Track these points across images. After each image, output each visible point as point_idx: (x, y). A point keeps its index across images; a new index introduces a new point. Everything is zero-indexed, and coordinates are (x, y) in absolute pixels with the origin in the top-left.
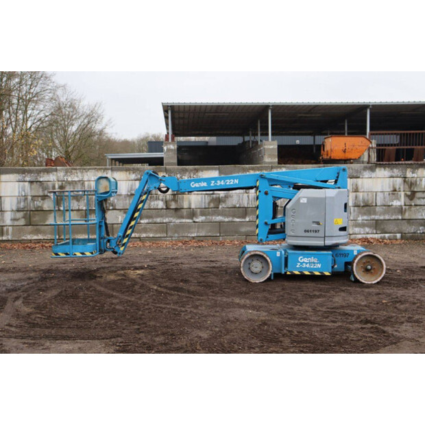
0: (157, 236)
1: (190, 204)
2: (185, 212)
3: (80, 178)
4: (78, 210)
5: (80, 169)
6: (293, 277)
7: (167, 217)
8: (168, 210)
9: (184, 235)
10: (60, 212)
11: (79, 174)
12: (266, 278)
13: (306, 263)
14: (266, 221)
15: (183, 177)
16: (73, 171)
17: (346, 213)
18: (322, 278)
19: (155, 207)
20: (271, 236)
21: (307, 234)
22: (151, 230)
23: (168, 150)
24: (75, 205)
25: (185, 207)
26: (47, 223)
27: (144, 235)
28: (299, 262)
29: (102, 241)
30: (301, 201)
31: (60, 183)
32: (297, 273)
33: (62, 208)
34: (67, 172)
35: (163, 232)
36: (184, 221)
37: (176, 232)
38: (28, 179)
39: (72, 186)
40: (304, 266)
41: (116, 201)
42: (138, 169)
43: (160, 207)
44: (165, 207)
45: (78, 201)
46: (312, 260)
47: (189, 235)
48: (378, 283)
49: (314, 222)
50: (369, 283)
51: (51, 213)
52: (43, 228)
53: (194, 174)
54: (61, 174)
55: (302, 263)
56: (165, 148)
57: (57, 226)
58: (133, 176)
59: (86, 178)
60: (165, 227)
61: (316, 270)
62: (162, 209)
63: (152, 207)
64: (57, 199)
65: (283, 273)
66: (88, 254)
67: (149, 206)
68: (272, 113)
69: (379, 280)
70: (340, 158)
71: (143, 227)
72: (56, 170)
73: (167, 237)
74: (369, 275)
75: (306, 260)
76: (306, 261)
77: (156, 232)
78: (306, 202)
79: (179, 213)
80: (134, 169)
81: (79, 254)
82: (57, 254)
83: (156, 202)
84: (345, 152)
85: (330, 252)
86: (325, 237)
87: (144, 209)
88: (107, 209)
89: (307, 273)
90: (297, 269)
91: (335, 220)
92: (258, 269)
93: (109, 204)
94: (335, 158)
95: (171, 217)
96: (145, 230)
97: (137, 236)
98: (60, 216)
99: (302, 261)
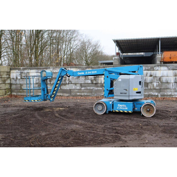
0: (88, 94)
1: (101, 81)
2: (99, 85)
6: (116, 113)
7: (92, 87)
9: (99, 94)
10: (51, 84)
12: (103, 113)
13: (121, 107)
14: (107, 89)
16: (56, 68)
17: (140, 86)
18: (128, 113)
19: (87, 83)
20: (110, 95)
21: (122, 95)
22: (86, 92)
23: (115, 59)
25: (99, 83)
27: (83, 94)
28: (118, 107)
29: (45, 96)
30: (119, 80)
32: (117, 111)
33: (52, 83)
34: (53, 69)
35: (90, 93)
36: (99, 88)
37: (96, 93)
38: (39, 71)
39: (55, 74)
40: (120, 108)
41: (72, 80)
43: (89, 82)
44: (91, 83)
46: (124, 106)
47: (101, 94)
48: (152, 117)
49: (124, 89)
50: (148, 116)
54: (51, 70)
55: (119, 107)
56: (113, 58)
61: (125, 110)
62: (90, 83)
63: (86, 83)
65: (112, 111)
66: (36, 101)
67: (85, 82)
68: (161, 41)
69: (152, 115)
70: (168, 61)
72: (50, 68)
73: (92, 95)
74: (149, 113)
75: (121, 106)
77: (88, 93)
78: (121, 80)
79: (97, 85)
80: (79, 67)
81: (33, 101)
82: (25, 101)
83: (87, 81)
84: (170, 58)
85: (132, 103)
86: (129, 96)
87: (83, 83)
88: (69, 83)
89: (121, 111)
90: (117, 109)
91: (134, 89)
92: (101, 109)
93: (69, 81)
94: (166, 61)
95: (94, 87)
96: (83, 92)
97: (80, 94)
98: (51, 86)
99: (119, 106)
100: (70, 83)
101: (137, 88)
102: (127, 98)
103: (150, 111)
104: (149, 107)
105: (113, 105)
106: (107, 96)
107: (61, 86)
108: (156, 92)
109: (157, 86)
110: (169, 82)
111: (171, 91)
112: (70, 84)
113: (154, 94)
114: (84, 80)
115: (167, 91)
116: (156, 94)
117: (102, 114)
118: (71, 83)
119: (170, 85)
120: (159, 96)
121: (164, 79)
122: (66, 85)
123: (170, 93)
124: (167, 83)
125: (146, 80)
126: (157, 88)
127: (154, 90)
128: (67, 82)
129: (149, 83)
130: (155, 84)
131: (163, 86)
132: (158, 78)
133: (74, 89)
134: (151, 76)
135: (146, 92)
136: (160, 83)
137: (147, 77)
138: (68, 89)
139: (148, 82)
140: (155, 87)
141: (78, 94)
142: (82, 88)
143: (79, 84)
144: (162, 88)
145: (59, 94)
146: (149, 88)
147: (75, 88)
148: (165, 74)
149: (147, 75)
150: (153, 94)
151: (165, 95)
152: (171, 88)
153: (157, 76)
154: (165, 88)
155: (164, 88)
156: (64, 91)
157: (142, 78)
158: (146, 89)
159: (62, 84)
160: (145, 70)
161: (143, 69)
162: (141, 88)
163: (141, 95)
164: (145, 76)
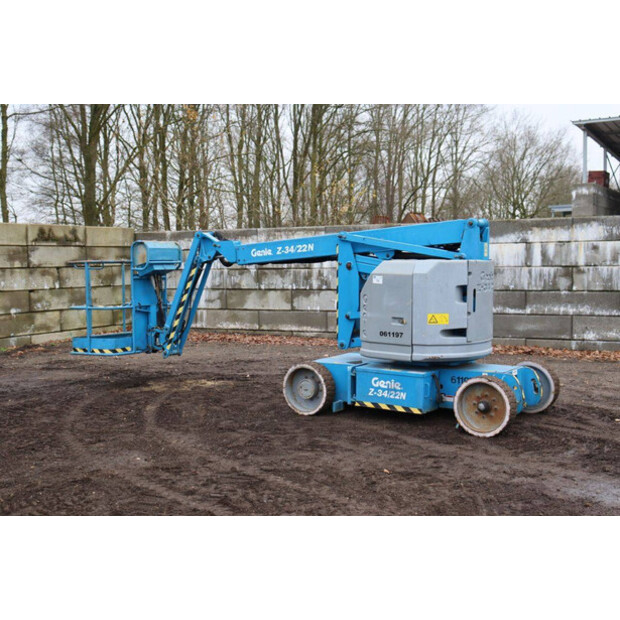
4: (283, 290)
5: (285, 231)
6: (363, 412)
10: (261, 292)
12: (317, 410)
13: (384, 390)
14: (349, 313)
16: (277, 232)
17: (465, 304)
18: (408, 417)
20: (358, 339)
21: (384, 339)
23: (579, 196)
24: (278, 282)
26: (245, 307)
28: (373, 387)
30: (375, 281)
32: (369, 405)
34: (269, 235)
40: (380, 394)
41: (330, 277)
45: (282, 276)
46: (393, 384)
48: (496, 436)
49: (394, 318)
50: (481, 435)
51: (249, 294)
52: (241, 312)
54: (262, 237)
55: (376, 389)
56: (574, 194)
57: (257, 312)
61: (399, 402)
64: (258, 273)
65: (349, 403)
69: (497, 431)
72: (256, 233)
74: (486, 420)
75: (382, 384)
76: (383, 386)
78: (381, 282)
82: (75, 350)
85: (424, 373)
86: (412, 345)
88: (320, 289)
89: (384, 407)
91: (430, 316)
92: (310, 393)
93: (322, 281)
98: (261, 297)
99: (377, 385)
100: (324, 287)
101: (447, 315)
102: (404, 355)
103: (493, 414)
104: (487, 393)
105: (354, 379)
106: (346, 342)
107: (293, 297)
112: (323, 293)
117: (311, 413)
118: (328, 289)
122: (312, 296)
128: (315, 286)
138: (318, 308)
145: (286, 329)
149: (615, 259)
156: (305, 318)
157: (469, 273)
158: (610, 316)
159: (297, 289)
160: (610, 238)
161: (602, 235)
162: (469, 313)
163: (469, 343)
164: (608, 263)
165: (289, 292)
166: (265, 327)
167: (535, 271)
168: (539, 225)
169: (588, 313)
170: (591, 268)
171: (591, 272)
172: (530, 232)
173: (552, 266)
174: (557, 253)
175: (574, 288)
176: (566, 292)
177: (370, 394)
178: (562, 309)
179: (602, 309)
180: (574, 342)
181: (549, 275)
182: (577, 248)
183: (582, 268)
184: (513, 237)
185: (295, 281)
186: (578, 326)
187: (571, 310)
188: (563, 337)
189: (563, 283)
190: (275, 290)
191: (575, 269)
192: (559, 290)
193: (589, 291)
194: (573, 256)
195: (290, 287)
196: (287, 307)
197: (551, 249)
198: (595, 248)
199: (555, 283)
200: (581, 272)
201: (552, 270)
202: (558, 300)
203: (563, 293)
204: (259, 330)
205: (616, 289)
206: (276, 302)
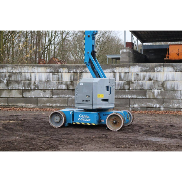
0: (62, 105)
3: (20, 71)
4: (19, 89)
7: (68, 94)
8: (68, 90)
10: (9, 90)
11: (19, 69)
12: (61, 126)
13: (83, 118)
15: (77, 71)
16: (16, 67)
18: (91, 127)
19: (61, 88)
21: (83, 102)
22: (58, 102)
23: (123, 53)
24: (16, 86)
26: (2, 96)
27: (54, 105)
28: (79, 118)
30: (80, 84)
31: (9, 74)
32: (78, 123)
33: (10, 88)
34: (12, 68)
35: (65, 103)
39: (15, 76)
41: (39, 84)
42: (51, 66)
43: (64, 88)
44: (66, 89)
45: (18, 84)
46: (86, 116)
49: (87, 96)
51: (3, 91)
53: (83, 69)
54: (9, 69)
55: (81, 118)
56: (121, 52)
57: (7, 98)
58: (49, 70)
59: (23, 71)
60: (67, 100)
61: (88, 122)
62: (65, 89)
63: (59, 88)
64: (7, 82)
67: (58, 88)
69: (119, 129)
70: (175, 59)
71: (54, 100)
72: (7, 66)
74: (116, 126)
75: (83, 116)
76: (83, 117)
77: (61, 103)
78: (83, 85)
79: (74, 92)
80: (49, 66)
83: (61, 86)
85: (96, 113)
86: (93, 104)
87: (55, 90)
88: (34, 89)
89: (83, 124)
90: (78, 121)
91: (98, 95)
92: (58, 121)
93: (35, 86)
94: (171, 59)
95: (70, 94)
96: (55, 102)
97: (51, 105)
98: (9, 92)
99: (81, 117)
100: (36, 88)
101: (103, 95)
102: (90, 107)
103: (117, 124)
104: (116, 118)
105: (73, 115)
107: (23, 92)
108: (157, 103)
109: (158, 95)
110: (176, 89)
111: (178, 103)
112: (36, 91)
113: (155, 106)
114: (56, 84)
115: (173, 102)
116: (158, 106)
117: (59, 127)
118: (38, 89)
119: (177, 93)
120: (162, 109)
121: (169, 85)
122: (31, 92)
123: (178, 105)
124: (173, 90)
125: (144, 86)
126: (159, 97)
127: (154, 100)
128: (32, 88)
129: (148, 90)
130: (156, 92)
131: (167, 95)
132: (161, 83)
133: (42, 98)
134: (150, 80)
135: (143, 104)
136: (163, 91)
137: (144, 82)
138: (34, 97)
139: (146, 88)
140: (155, 96)
141: (48, 104)
142: (53, 97)
143: (49, 90)
144: (166, 98)
145: (20, 105)
146: (148, 97)
147: (44, 96)
148: (170, 78)
149: (144, 79)
150: (153, 106)
151: (169, 107)
152: (179, 98)
153: (159, 80)
154: (170, 98)
155: (168, 98)
156: (28, 100)
157: (109, 82)
158: (143, 99)
159: (24, 89)
160: (142, 71)
161: (140, 70)
162: (109, 94)
163: (109, 104)
164: (142, 80)
165: (21, 90)
166: (10, 105)
167: (117, 82)
168: (118, 66)
169: (135, 97)
170: (136, 82)
171: (136, 83)
172: (115, 69)
173: (123, 81)
174: (125, 76)
175: (130, 89)
176: (128, 90)
177: (79, 120)
178: (126, 96)
179: (140, 96)
180: (130, 108)
181: (122, 84)
182: (131, 74)
183: (133, 82)
184: (109, 70)
185: (24, 86)
186: (132, 102)
187: (129, 97)
188: (127, 106)
189: (127, 87)
190: (15, 89)
191: (130, 82)
192: (125, 90)
193: (135, 90)
194: (130, 77)
195: (22, 88)
196: (21, 96)
197: (123, 75)
198: (137, 75)
199: (124, 87)
200: (133, 83)
201: (123, 82)
202: (125, 93)
203: (126, 90)
204: (8, 106)
205: (144, 89)
206: (15, 94)
